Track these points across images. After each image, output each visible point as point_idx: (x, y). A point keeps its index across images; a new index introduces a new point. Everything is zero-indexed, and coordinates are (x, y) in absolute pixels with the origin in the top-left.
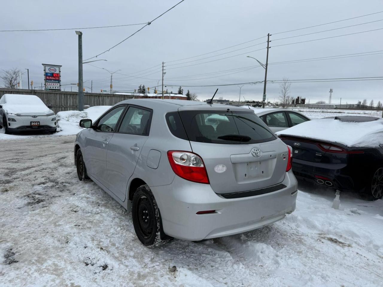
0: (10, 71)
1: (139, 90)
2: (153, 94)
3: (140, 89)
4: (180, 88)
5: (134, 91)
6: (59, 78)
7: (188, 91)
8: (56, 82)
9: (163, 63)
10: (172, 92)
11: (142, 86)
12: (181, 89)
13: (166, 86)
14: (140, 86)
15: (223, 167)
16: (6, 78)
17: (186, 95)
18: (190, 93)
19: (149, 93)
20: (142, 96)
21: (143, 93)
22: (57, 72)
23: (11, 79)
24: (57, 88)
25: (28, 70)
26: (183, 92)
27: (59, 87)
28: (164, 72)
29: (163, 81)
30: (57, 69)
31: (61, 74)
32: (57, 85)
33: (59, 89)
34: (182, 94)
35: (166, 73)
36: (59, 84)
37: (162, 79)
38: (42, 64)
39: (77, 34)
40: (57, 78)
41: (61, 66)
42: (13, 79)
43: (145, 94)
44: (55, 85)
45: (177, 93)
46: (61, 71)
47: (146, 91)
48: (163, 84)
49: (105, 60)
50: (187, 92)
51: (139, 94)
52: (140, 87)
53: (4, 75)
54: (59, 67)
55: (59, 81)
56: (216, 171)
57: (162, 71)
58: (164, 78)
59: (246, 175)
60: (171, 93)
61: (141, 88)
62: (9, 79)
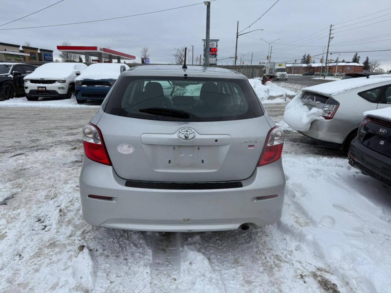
0: (180, 48)
1: (303, 60)
2: (319, 64)
3: (304, 58)
4: (356, 55)
5: (295, 61)
6: (216, 53)
7: (367, 58)
8: (213, 56)
9: (331, 26)
10: (344, 60)
11: (307, 55)
12: (358, 56)
13: (331, 54)
14: (304, 55)
15: (129, 147)
16: (177, 55)
17: (364, 63)
18: (370, 61)
19: (314, 63)
20: (304, 67)
21: (306, 64)
22: (215, 47)
23: (180, 56)
24: (213, 63)
25: (193, 46)
26: (360, 60)
27: (215, 61)
28: (331, 37)
29: (329, 47)
30: (215, 43)
31: (218, 48)
32: (213, 59)
33: (215, 63)
34: (358, 62)
35: (333, 37)
36: (215, 58)
37: (328, 45)
38: (203, 40)
39: (205, 5)
40: (214, 53)
41: (219, 40)
42: (182, 56)
43: (309, 64)
44: (212, 60)
45: (351, 61)
46: (218, 45)
47: (310, 61)
48: (329, 51)
49: (262, 30)
50: (366, 60)
51: (301, 64)
52: (304, 57)
53: (175, 53)
54: (217, 41)
55: (215, 55)
56: (120, 151)
57: (329, 35)
58: (330, 44)
59: (170, 162)
60: (343, 62)
61: (306, 57)
62: (179, 56)
